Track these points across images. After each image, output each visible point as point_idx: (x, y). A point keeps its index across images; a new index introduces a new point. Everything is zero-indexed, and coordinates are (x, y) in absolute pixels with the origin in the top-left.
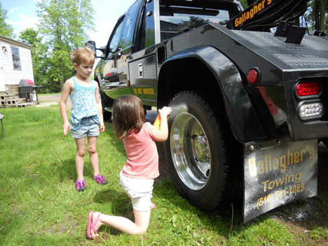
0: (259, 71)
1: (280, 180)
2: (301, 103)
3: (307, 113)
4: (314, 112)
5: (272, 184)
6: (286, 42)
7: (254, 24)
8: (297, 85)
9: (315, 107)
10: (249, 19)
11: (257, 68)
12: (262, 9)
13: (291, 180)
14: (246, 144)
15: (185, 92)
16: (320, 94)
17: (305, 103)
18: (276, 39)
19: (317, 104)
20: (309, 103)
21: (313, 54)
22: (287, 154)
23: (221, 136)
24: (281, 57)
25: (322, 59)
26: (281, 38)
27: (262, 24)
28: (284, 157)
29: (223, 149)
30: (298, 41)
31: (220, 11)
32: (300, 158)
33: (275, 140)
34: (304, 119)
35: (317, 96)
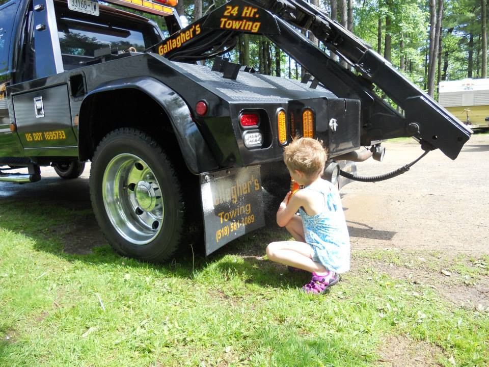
0: (207, 103)
1: (233, 212)
2: (245, 132)
3: (251, 141)
4: (256, 141)
5: (227, 216)
6: (224, 77)
7: (182, 54)
8: (241, 116)
9: (256, 136)
10: (176, 48)
11: (205, 100)
12: (191, 38)
13: (242, 211)
14: (202, 174)
15: (122, 129)
16: (259, 124)
17: (248, 132)
18: (214, 73)
19: (257, 134)
20: (251, 132)
21: (249, 90)
22: (236, 185)
23: (173, 172)
24: (223, 90)
25: (257, 94)
26: (218, 73)
27: (192, 55)
28: (234, 187)
29: (177, 186)
30: (234, 77)
31: (131, 32)
32: (247, 189)
33: (225, 171)
34: (249, 147)
35: (257, 127)
